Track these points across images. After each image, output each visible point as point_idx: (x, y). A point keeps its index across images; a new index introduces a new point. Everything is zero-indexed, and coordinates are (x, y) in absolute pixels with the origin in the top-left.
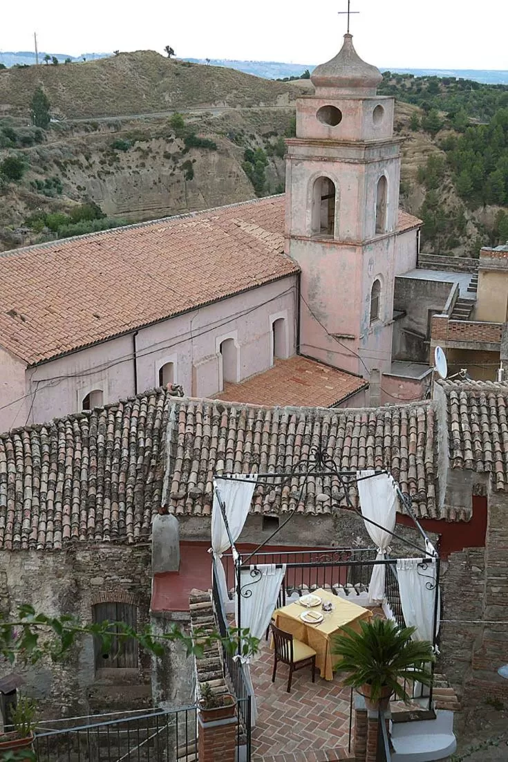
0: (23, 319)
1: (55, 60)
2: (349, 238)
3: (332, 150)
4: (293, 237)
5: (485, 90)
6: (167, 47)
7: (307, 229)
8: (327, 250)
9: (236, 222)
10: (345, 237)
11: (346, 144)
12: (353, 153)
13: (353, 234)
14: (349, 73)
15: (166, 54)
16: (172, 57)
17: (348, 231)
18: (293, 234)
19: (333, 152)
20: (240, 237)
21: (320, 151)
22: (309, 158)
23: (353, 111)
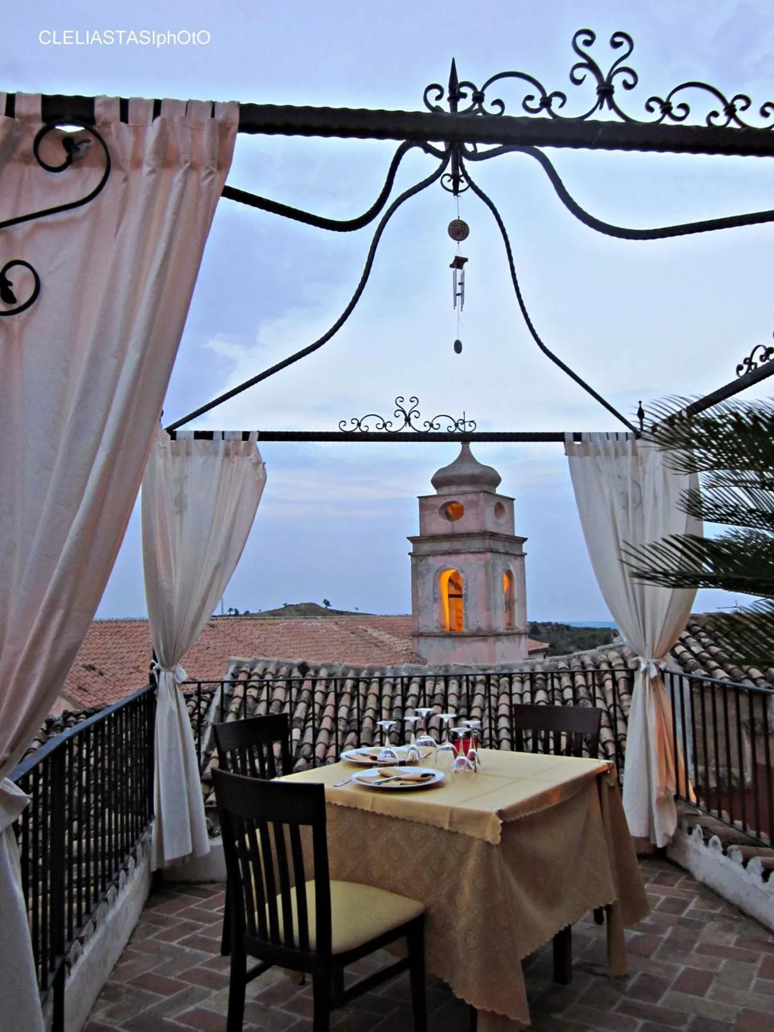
0: (101, 674)
1: (237, 611)
2: (479, 629)
3: (455, 543)
4: (421, 635)
5: (576, 631)
6: (325, 600)
7: (436, 624)
8: (457, 644)
9: (364, 628)
10: (475, 628)
11: (469, 535)
12: (477, 544)
13: (483, 624)
14: (467, 470)
15: (324, 606)
16: (329, 607)
17: (478, 622)
18: (421, 631)
19: (457, 545)
20: (367, 638)
21: (445, 546)
22: (434, 554)
23: (474, 504)
